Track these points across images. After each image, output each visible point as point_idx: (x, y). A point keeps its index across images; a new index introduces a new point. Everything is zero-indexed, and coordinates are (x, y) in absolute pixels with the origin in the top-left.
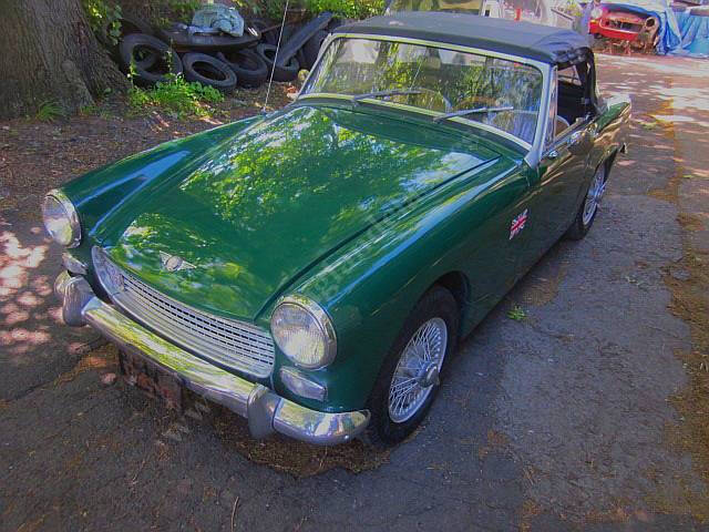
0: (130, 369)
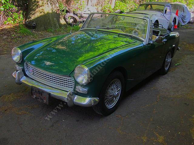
0: (34, 93)
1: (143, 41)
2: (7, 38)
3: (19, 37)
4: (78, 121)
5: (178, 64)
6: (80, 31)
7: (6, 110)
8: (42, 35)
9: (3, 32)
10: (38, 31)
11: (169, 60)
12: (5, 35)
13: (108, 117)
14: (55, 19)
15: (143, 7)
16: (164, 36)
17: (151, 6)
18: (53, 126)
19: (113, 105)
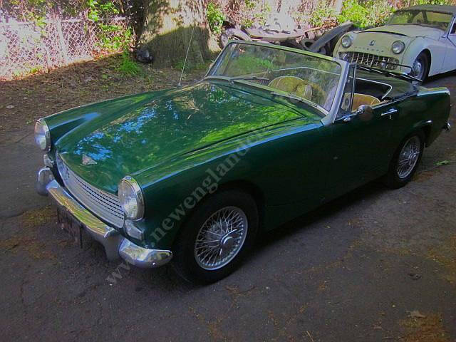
1: (322, 116)
2: (92, 81)
3: (117, 80)
4: (138, 289)
5: (445, 162)
6: (204, 80)
7: (16, 246)
8: (163, 77)
9: (86, 69)
10: (158, 67)
11: (411, 155)
12: (89, 74)
13: (207, 290)
14: (195, 43)
15: (406, 17)
16: (393, 101)
17: (425, 16)
18: (82, 295)
19: (225, 262)
